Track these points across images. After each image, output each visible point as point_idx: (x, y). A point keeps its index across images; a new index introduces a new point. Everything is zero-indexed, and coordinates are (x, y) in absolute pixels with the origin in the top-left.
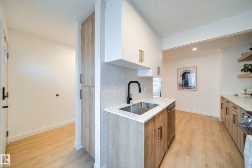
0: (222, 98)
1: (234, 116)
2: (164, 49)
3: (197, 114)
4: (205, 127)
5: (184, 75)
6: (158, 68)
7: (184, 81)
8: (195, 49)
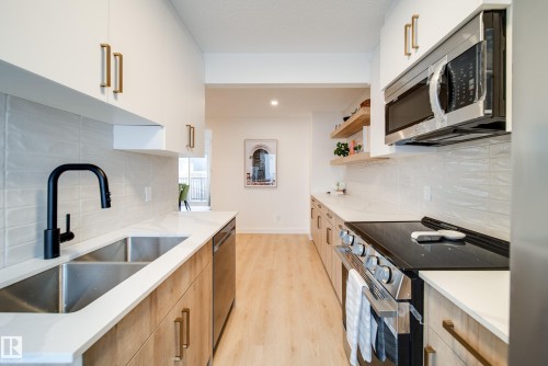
0: (313, 200)
1: (329, 229)
2: (207, 82)
3: (278, 236)
4: (289, 259)
5: (258, 155)
6: (190, 128)
7: (257, 169)
8: (274, 103)
